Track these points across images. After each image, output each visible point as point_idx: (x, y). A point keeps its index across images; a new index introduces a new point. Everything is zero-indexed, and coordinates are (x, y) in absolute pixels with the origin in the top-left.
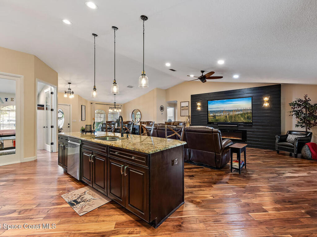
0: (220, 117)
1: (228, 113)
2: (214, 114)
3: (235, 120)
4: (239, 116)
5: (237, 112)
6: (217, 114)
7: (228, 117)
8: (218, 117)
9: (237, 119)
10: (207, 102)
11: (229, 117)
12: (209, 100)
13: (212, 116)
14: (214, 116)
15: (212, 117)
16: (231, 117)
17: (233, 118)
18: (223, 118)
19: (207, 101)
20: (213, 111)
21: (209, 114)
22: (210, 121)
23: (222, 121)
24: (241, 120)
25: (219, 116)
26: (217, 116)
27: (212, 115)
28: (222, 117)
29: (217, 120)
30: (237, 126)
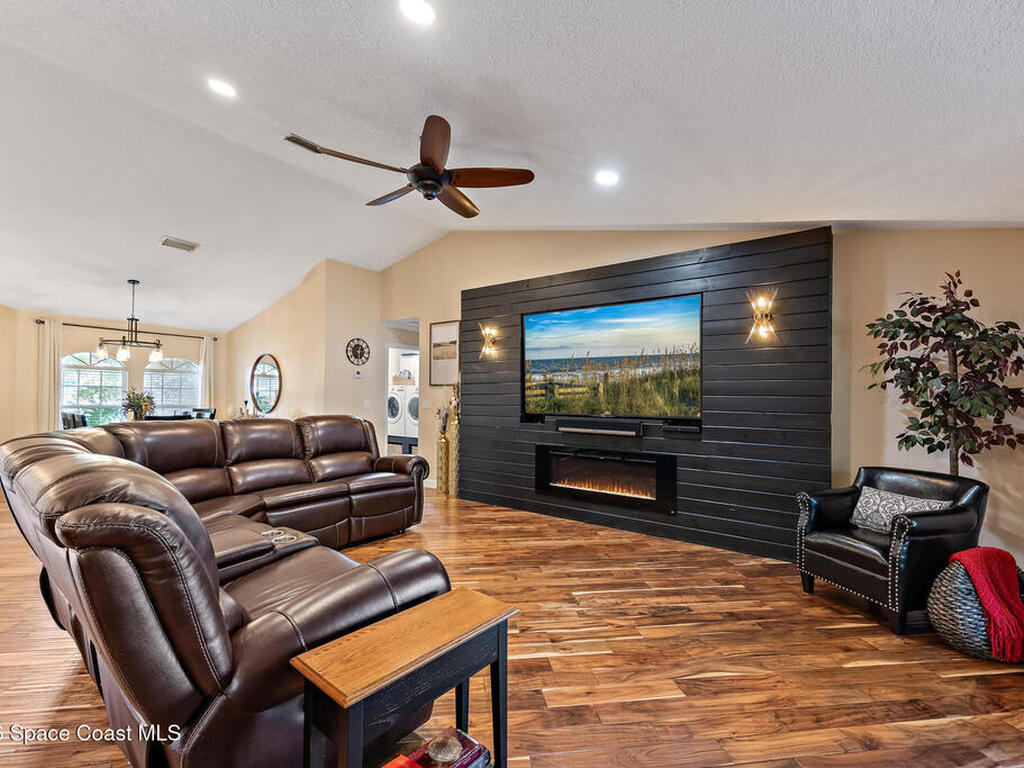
0: (569, 390)
1: (602, 373)
2: (548, 376)
3: (630, 406)
4: (648, 385)
5: (638, 367)
6: (558, 378)
7: (601, 390)
8: (561, 391)
9: (639, 401)
10: (522, 318)
11: (606, 391)
12: (527, 314)
13: (541, 387)
14: (549, 387)
15: (539, 392)
16: (614, 391)
17: (624, 398)
18: (582, 393)
19: (522, 315)
20: (543, 361)
21: (527, 376)
22: (531, 409)
23: (578, 408)
24: (654, 406)
25: (567, 386)
26: (561, 385)
27: (538, 378)
28: (577, 390)
29: (558, 405)
30: (633, 433)
